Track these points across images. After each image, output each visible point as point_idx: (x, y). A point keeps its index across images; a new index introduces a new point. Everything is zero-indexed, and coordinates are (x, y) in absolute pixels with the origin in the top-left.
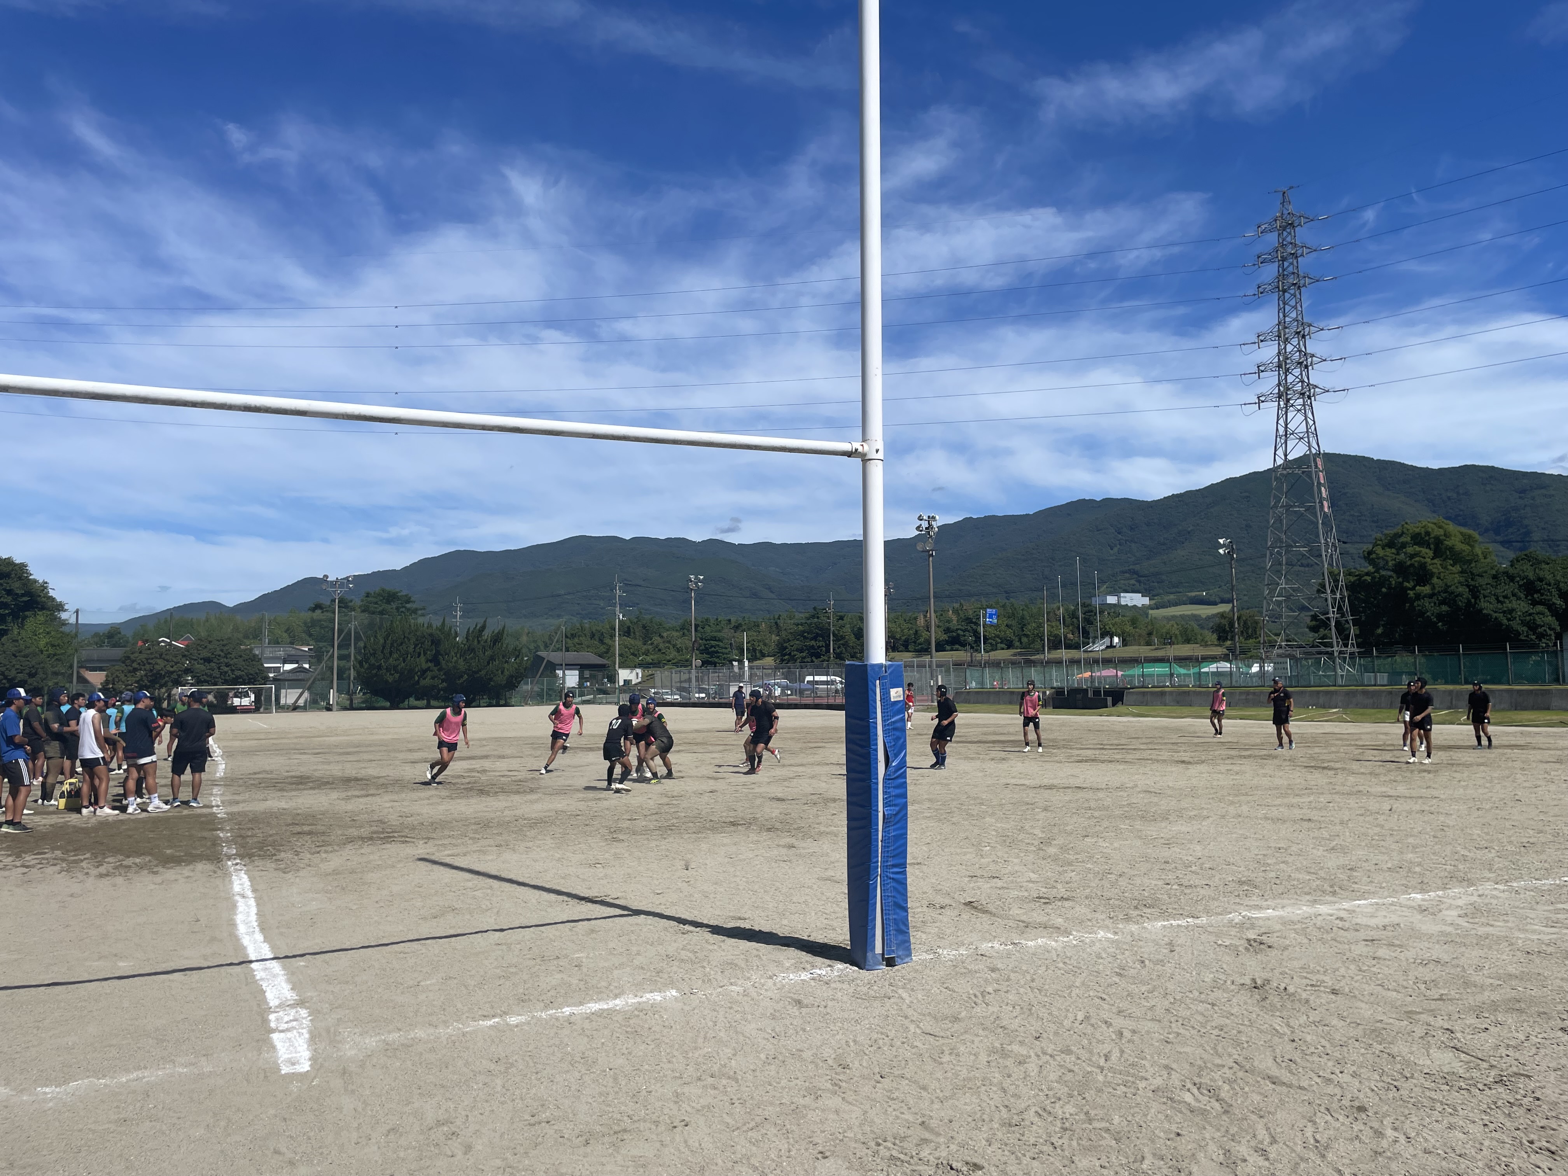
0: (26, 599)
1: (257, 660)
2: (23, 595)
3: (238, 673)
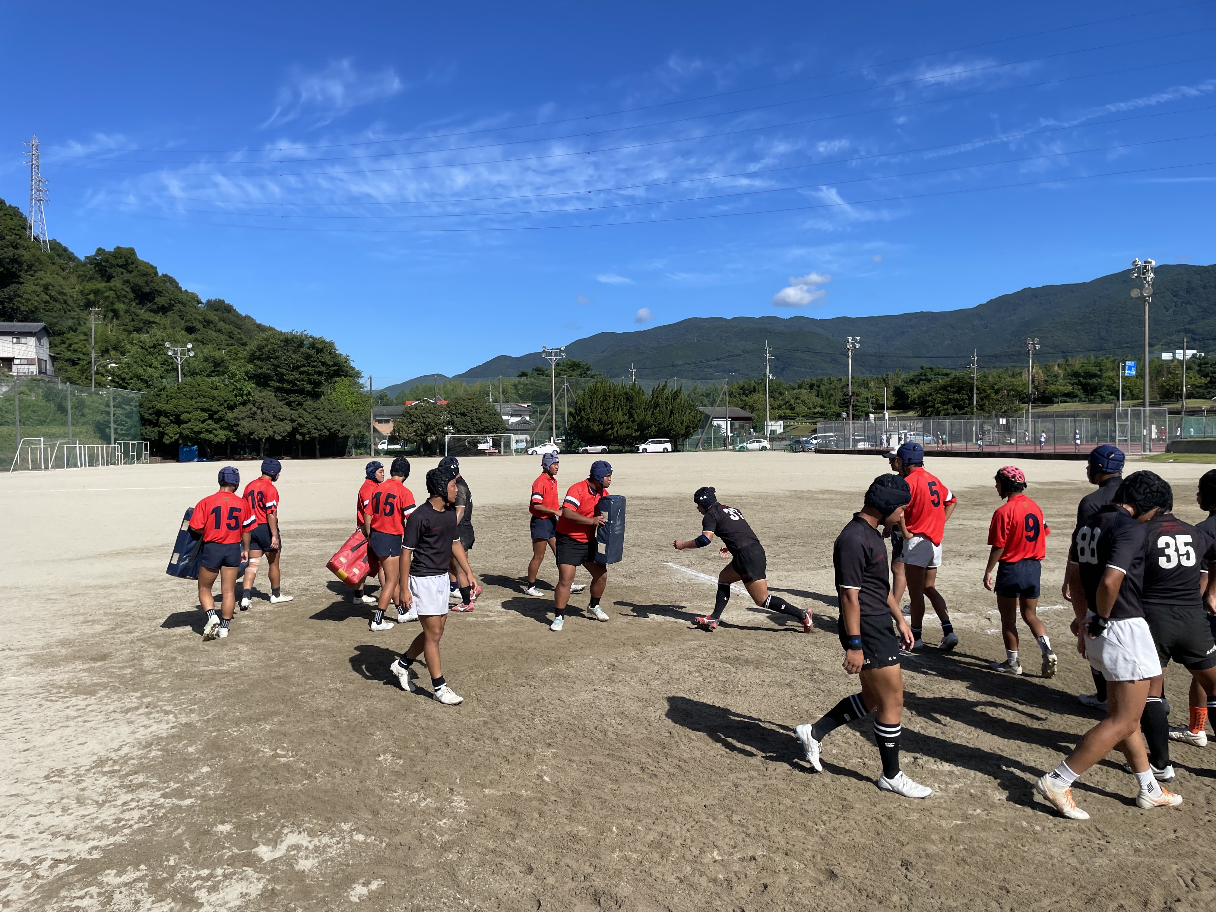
0: (336, 368)
1: (496, 415)
2: (333, 365)
3: (486, 424)
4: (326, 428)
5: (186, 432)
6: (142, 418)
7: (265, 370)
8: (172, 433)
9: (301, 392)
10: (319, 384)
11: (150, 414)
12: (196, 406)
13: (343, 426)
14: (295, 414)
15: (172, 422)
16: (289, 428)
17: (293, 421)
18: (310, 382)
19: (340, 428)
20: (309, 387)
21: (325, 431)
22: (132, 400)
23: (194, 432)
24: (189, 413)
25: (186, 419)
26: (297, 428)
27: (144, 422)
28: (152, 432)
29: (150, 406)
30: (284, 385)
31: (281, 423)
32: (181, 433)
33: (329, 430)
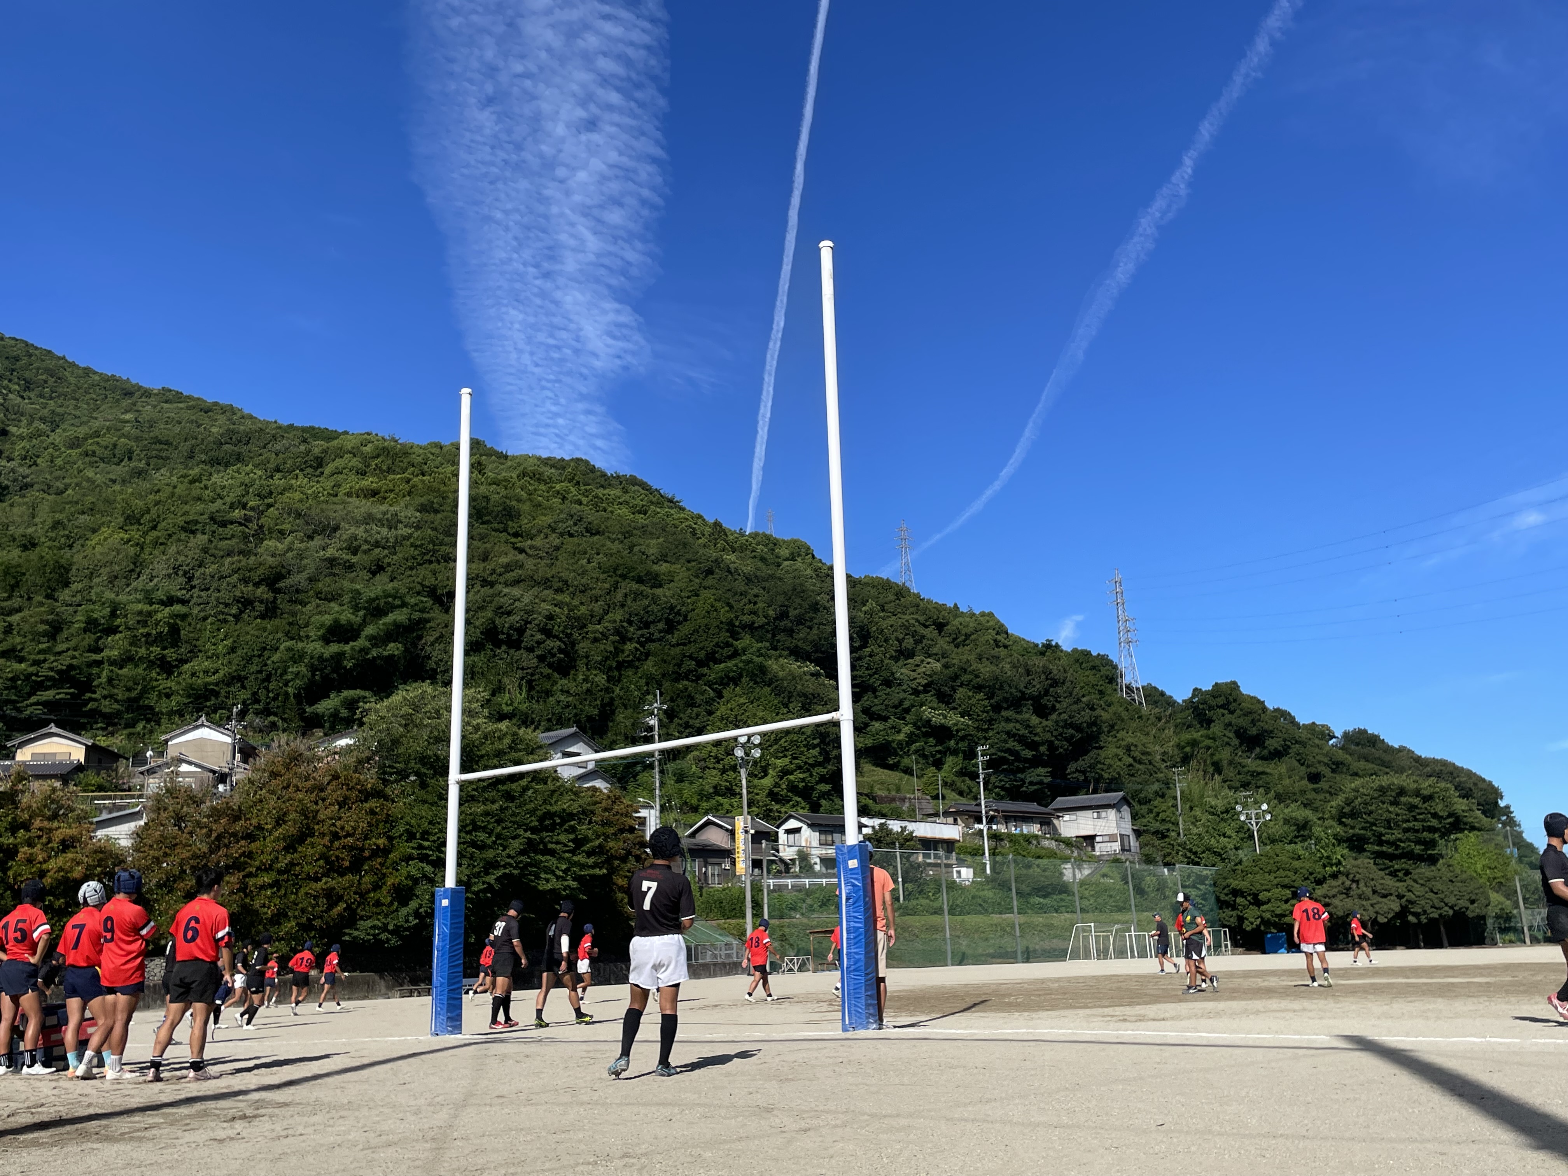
4: (1446, 905)
5: (1267, 915)
6: (1218, 899)
7: (1357, 831)
8: (1252, 917)
9: (1409, 855)
10: (1432, 844)
11: (1227, 895)
12: (1275, 882)
13: (1473, 902)
14: (1401, 887)
15: (1251, 903)
16: (1396, 906)
17: (1400, 897)
18: (1418, 842)
19: (1468, 904)
20: (1418, 849)
21: (1447, 908)
22: (1206, 877)
23: (1277, 916)
24: (1268, 891)
25: (1265, 899)
26: (1406, 906)
27: (1222, 904)
28: (1231, 916)
29: (1225, 884)
30: (1384, 849)
31: (1384, 900)
32: (1261, 917)
33: (1451, 907)
